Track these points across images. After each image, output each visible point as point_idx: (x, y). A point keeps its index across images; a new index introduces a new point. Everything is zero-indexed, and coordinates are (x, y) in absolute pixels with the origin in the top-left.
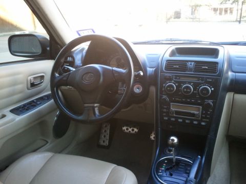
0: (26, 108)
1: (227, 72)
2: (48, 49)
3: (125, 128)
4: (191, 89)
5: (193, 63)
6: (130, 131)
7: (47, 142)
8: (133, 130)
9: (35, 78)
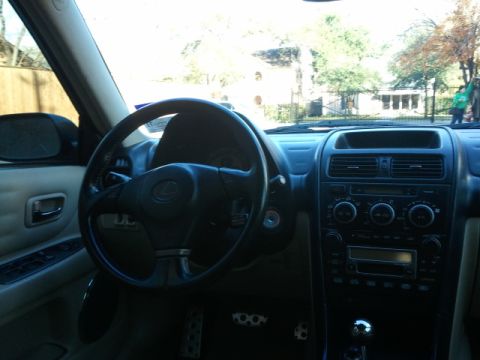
0: (20, 268)
1: (464, 176)
2: (75, 144)
3: (237, 316)
4: (390, 213)
5: (389, 159)
6: (249, 323)
7: (65, 351)
8: (256, 319)
9: (43, 202)
